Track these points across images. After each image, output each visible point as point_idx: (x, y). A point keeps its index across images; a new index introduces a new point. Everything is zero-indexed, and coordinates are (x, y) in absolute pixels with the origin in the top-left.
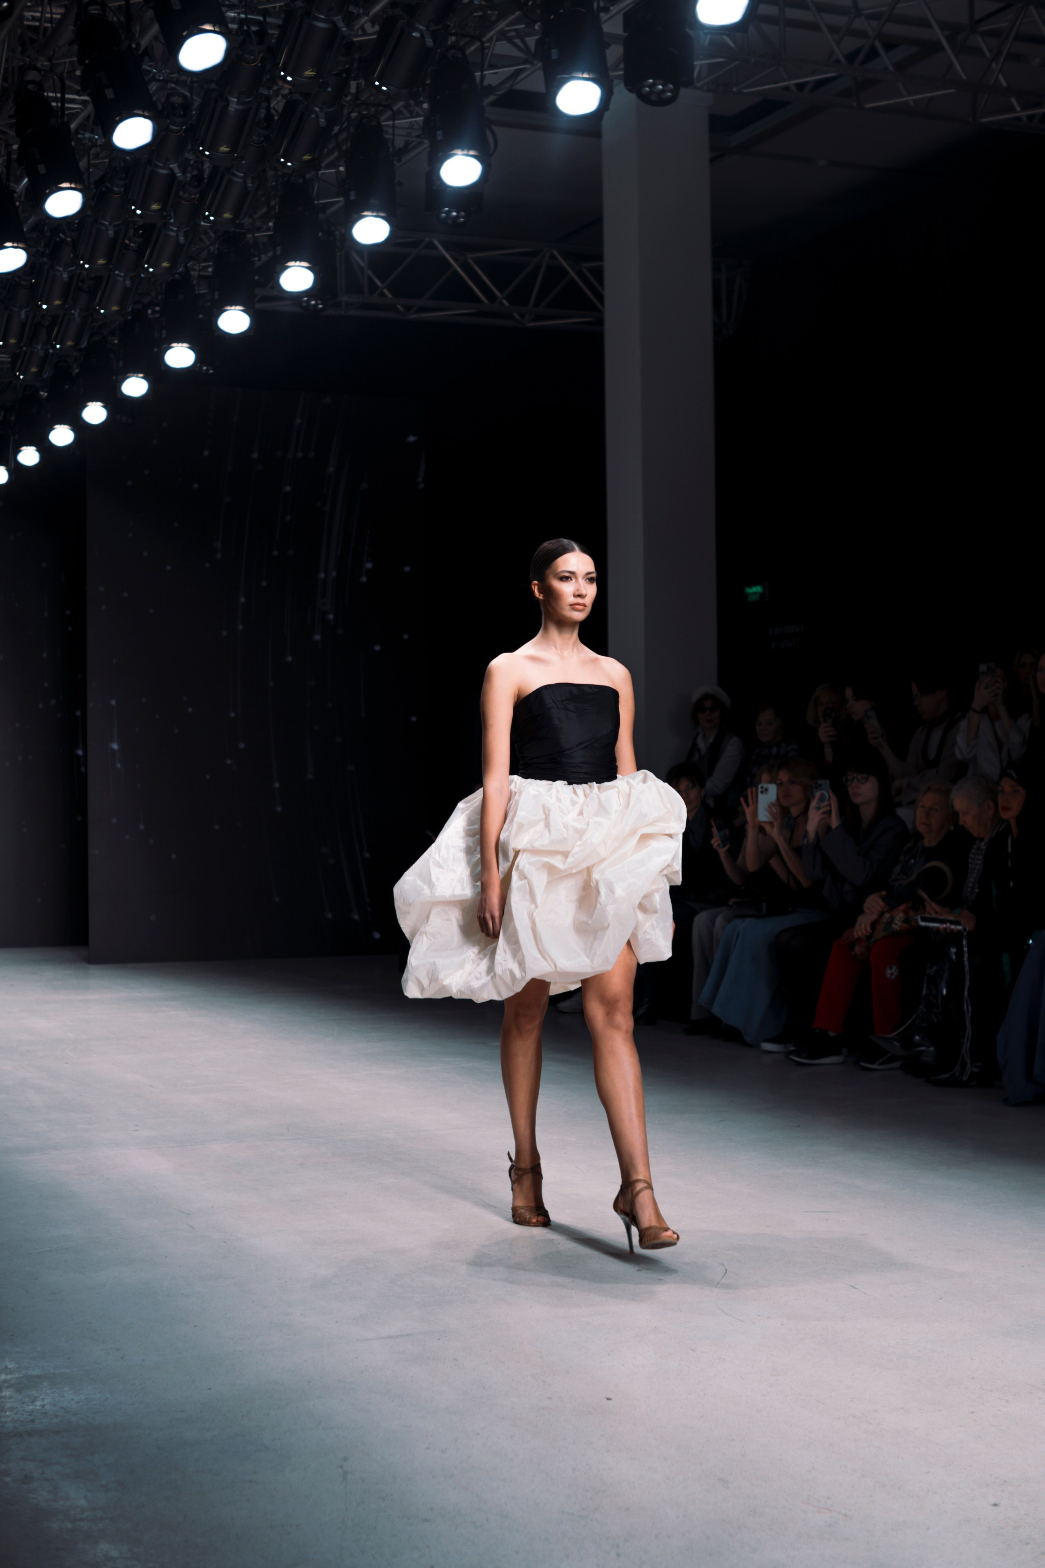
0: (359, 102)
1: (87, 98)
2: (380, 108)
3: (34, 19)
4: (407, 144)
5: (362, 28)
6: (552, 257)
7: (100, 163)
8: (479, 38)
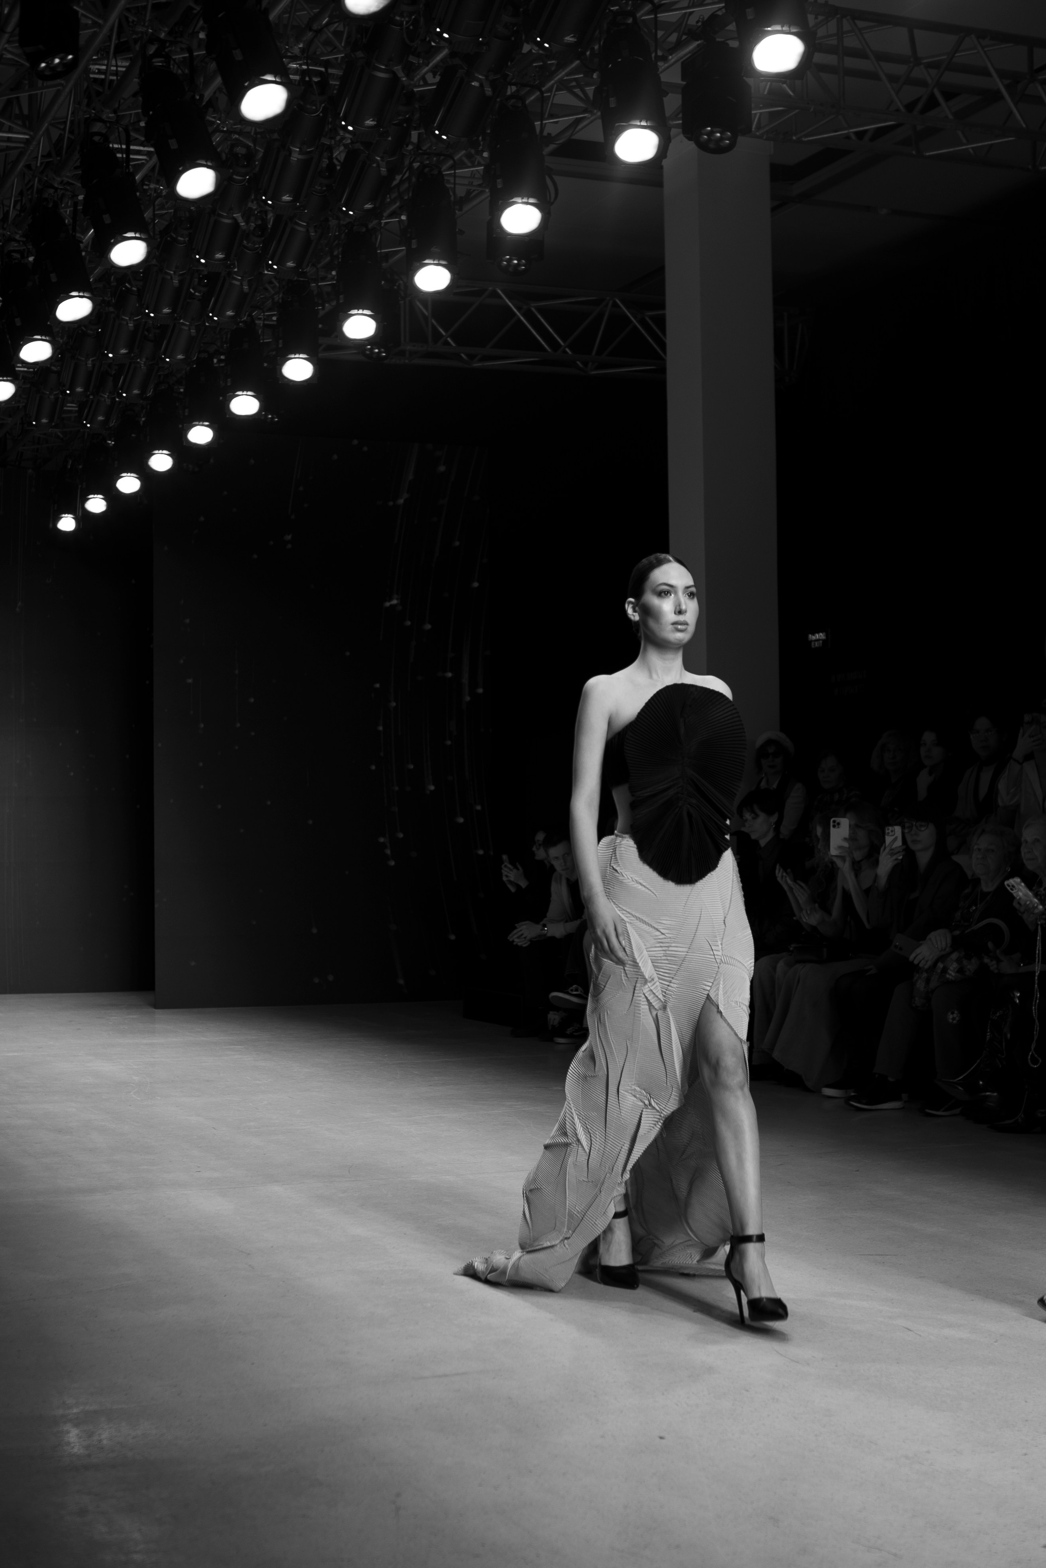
0: (420, 151)
1: (152, 149)
2: (442, 158)
3: (100, 72)
4: (469, 193)
5: (423, 78)
6: (615, 305)
7: (166, 213)
8: (538, 88)
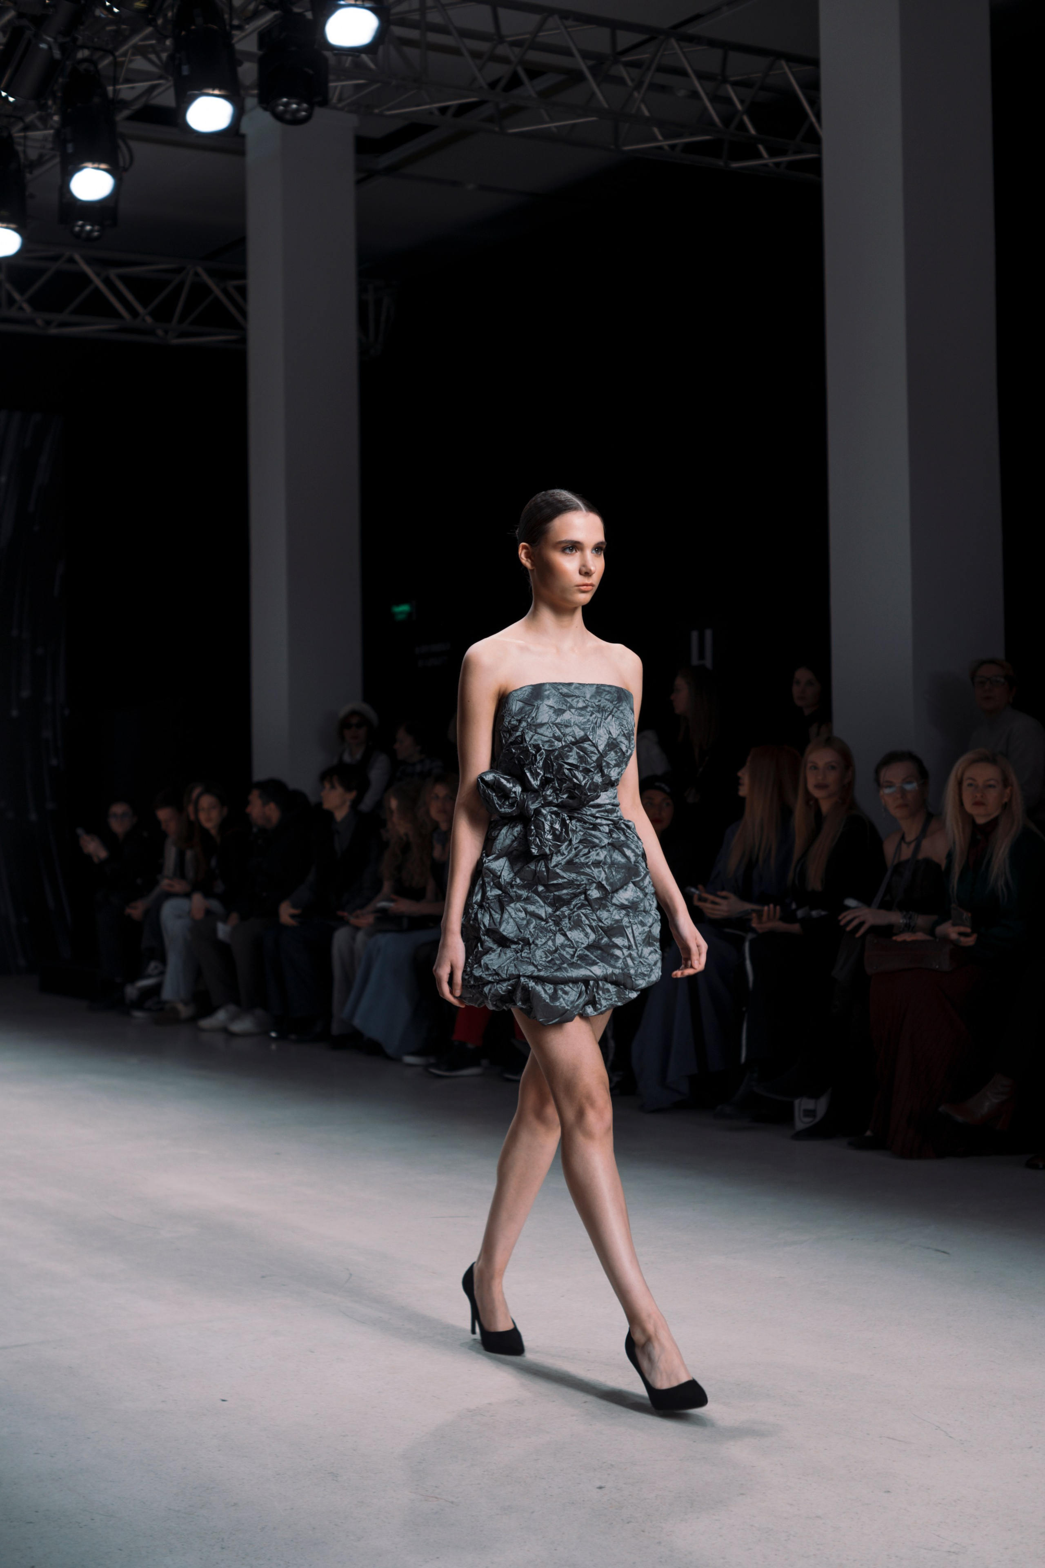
2: (11, 120)
4: (41, 156)
6: (196, 274)
8: (111, 52)
